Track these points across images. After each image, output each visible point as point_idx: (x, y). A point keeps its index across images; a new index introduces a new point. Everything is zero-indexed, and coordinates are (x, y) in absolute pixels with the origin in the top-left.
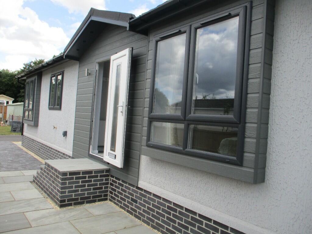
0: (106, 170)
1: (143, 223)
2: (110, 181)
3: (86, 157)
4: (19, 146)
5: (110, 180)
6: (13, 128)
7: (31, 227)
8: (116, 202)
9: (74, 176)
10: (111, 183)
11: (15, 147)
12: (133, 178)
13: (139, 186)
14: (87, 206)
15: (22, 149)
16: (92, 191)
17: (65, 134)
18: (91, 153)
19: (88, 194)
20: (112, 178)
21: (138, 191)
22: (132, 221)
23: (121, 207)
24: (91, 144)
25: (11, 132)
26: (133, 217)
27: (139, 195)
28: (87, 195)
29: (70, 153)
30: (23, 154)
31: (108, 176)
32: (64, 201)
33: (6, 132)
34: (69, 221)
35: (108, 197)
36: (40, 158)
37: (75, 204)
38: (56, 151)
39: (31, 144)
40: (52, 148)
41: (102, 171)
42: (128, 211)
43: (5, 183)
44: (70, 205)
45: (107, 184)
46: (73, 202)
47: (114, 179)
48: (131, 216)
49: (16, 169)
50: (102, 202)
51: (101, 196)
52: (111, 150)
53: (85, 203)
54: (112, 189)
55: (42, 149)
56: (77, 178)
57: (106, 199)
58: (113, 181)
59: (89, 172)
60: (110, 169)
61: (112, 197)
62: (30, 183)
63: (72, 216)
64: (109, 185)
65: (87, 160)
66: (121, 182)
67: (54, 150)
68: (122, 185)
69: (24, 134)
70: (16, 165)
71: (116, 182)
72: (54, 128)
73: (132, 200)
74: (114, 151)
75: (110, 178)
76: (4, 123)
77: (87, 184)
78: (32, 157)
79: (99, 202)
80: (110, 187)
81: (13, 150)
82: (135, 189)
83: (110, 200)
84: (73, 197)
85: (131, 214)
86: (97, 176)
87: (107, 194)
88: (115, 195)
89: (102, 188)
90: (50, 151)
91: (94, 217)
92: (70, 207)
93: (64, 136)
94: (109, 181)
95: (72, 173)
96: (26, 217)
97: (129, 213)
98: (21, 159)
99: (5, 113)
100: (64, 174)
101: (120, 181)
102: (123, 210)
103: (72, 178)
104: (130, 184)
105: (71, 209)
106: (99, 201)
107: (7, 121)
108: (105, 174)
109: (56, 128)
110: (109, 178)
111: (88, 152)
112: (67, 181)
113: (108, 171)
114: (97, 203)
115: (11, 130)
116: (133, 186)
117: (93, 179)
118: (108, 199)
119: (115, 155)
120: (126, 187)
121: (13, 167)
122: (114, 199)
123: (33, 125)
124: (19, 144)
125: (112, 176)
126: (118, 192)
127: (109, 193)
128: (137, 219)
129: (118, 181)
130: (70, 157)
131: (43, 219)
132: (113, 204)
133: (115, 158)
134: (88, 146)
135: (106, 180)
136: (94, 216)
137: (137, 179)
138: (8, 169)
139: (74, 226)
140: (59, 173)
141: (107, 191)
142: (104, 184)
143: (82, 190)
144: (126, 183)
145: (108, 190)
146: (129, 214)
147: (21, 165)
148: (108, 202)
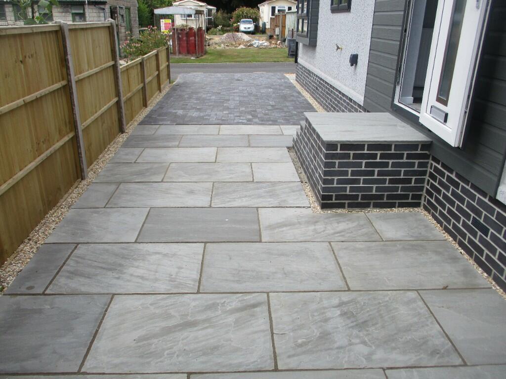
0: (422, 145)
1: (494, 283)
2: (431, 168)
3: (387, 111)
4: (292, 81)
5: (429, 166)
6: (291, 50)
7: (260, 242)
8: (437, 215)
9: (352, 152)
10: (430, 173)
11: (285, 82)
12: (485, 173)
13: (499, 197)
14: (374, 213)
15: (295, 87)
16: (387, 185)
17: (354, 60)
18: (396, 102)
19: (378, 189)
20: (434, 164)
21: (495, 209)
22: (466, 272)
23: (447, 230)
24: (398, 83)
25: (288, 57)
26: (471, 262)
27: (494, 219)
28: (376, 191)
29: (360, 98)
30: (293, 96)
31: (426, 157)
32: (330, 197)
33: (281, 57)
34: (330, 243)
35: (422, 202)
36: (317, 103)
37: (351, 206)
38: (340, 92)
39: (306, 77)
40: (334, 88)
41: (411, 145)
42: (461, 244)
43: (249, 146)
44: (342, 206)
45: (424, 173)
46: (347, 202)
47: (439, 167)
48: (466, 256)
49: (274, 122)
50: (406, 211)
51: (406, 197)
52: (438, 100)
53: (372, 206)
54: (433, 186)
55: (320, 87)
56: (356, 156)
57: (417, 205)
58: (436, 169)
59: (384, 146)
60: (432, 142)
61: (429, 202)
62: (286, 150)
63: (338, 233)
64: (427, 178)
66: (453, 176)
67: (337, 90)
68: (456, 185)
69: (299, 60)
70: (276, 115)
71: (443, 175)
72: (338, 48)
73: (475, 222)
74: (445, 103)
75: (431, 161)
76: (281, 43)
77: (376, 170)
78: (306, 100)
79: (400, 209)
80: (429, 181)
81: (282, 88)
82: (486, 200)
83: (426, 209)
84: (348, 193)
85: (470, 253)
86: (401, 156)
87: (421, 195)
88: (437, 200)
89: (409, 181)
90: (332, 91)
91: (382, 243)
92: (340, 211)
93: (352, 65)
94: (427, 167)
95: (346, 146)
96: (258, 219)
97: (462, 249)
98: (288, 104)
99: (284, 27)
100: (331, 146)
101: (452, 174)
102: (451, 239)
103: (347, 156)
104: (474, 187)
105: (340, 215)
106: (402, 205)
107: (284, 41)
108: (419, 152)
109: (342, 49)
110: (428, 162)
111: (391, 99)
112: (337, 161)
113: (426, 146)
114: (396, 210)
115: (289, 54)
116: (484, 194)
117: (391, 161)
118: (422, 204)
119: (446, 115)
120: (464, 190)
121: (272, 119)
122: (435, 209)
123: (308, 44)
124: (292, 78)
125: (435, 159)
126: (445, 197)
127: (424, 193)
128: (480, 270)
129: (447, 173)
130: (359, 106)
131: (284, 229)
132: (431, 218)
133: (445, 121)
134: (393, 86)
135: (420, 165)
136: (383, 241)
137: (496, 179)
138: (263, 122)
139: (335, 256)
140: (323, 142)
141: (421, 189)
142: (414, 173)
143: (365, 182)
144: (467, 182)
145: (423, 187)
146: (462, 251)
147: (283, 115)
148: (421, 212)
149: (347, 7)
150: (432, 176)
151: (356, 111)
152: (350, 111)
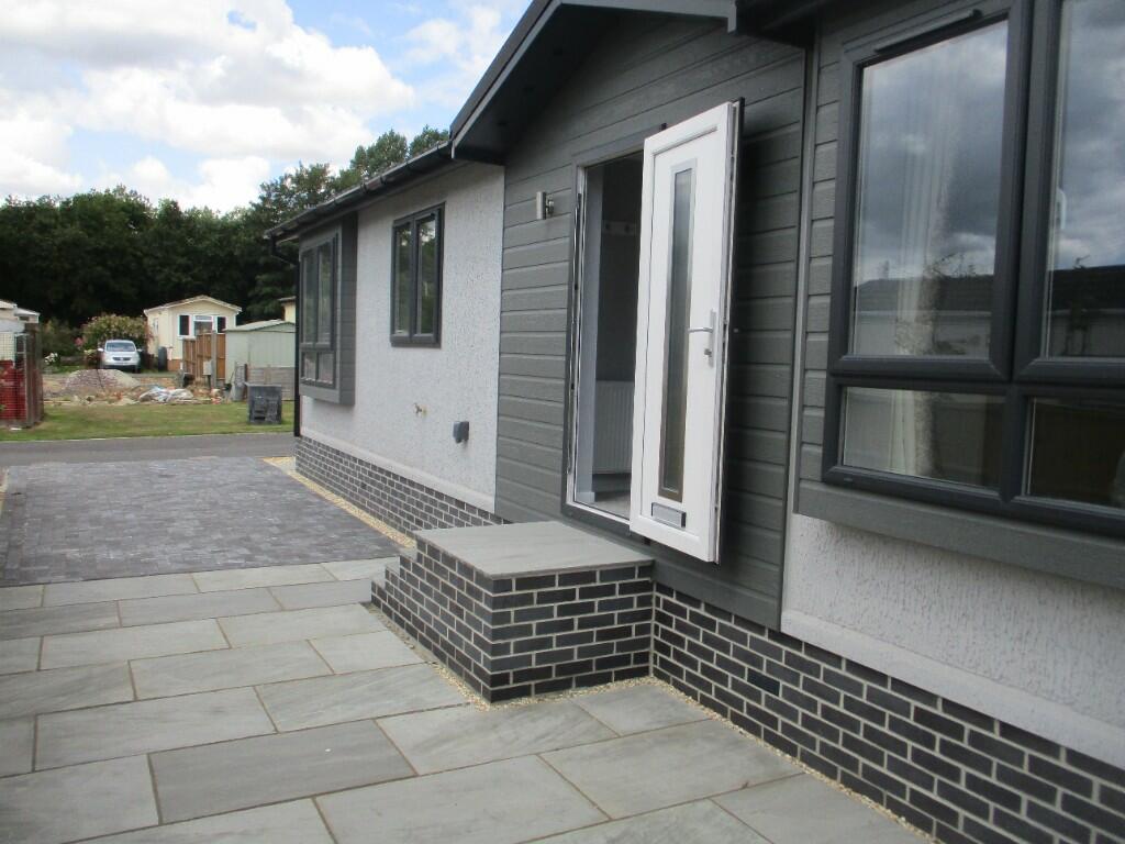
0: (640, 568)
1: (804, 765)
2: (658, 605)
3: (555, 518)
4: (289, 473)
5: (654, 601)
6: (257, 408)
7: (416, 775)
8: (684, 682)
9: (535, 592)
10: (658, 613)
11: (277, 477)
12: (756, 597)
13: (785, 629)
14: (580, 695)
15: (302, 485)
16: (595, 643)
17: (462, 433)
18: (570, 502)
19: (582, 652)
20: (662, 597)
21: (781, 650)
22: (762, 759)
23: (705, 702)
24: (570, 470)
25: (249, 423)
26: (761, 743)
27: (783, 664)
28: (579, 657)
29: (487, 502)
30: (311, 503)
31: (646, 587)
32: (504, 679)
33: (232, 424)
34: (537, 754)
35: (651, 665)
36: (367, 515)
37: (541, 689)
38: (430, 491)
39: (331, 466)
40: (412, 483)
41: (624, 571)
42: (737, 720)
43: (282, 610)
44: (524, 692)
45: (647, 615)
46: (533, 683)
47: (673, 600)
48: (751, 737)
49: (305, 559)
50: (630, 684)
51: (625, 660)
52: (662, 493)
53: (574, 685)
54: (666, 634)
55: (373, 483)
56: (543, 598)
57: (643, 672)
58: (668, 605)
59: (584, 576)
60: (653, 562)
61: (664, 663)
62: (364, 610)
63: (543, 737)
64: (653, 622)
65: (558, 528)
66: (702, 611)
67: (421, 487)
68: (710, 624)
69: (304, 430)
70: (297, 543)
71: (682, 612)
72: (419, 410)
73: (754, 677)
74: (679, 498)
75: (656, 594)
76: (221, 393)
77: (576, 618)
78: (343, 510)
79: (619, 682)
80: (657, 627)
81: (275, 488)
82: (765, 638)
83: (659, 675)
84: (534, 666)
85: (754, 730)
86: (610, 590)
87: (648, 653)
88: (679, 656)
89: (627, 632)
90: (407, 491)
91: (620, 740)
92: (524, 701)
93: (459, 441)
94: (651, 604)
95: (526, 581)
96: (389, 739)
97: (741, 726)
98: (311, 520)
99: (221, 360)
100: (501, 583)
101: (698, 607)
102: (718, 716)
103: (527, 599)
104: (740, 621)
105: (528, 708)
106: (621, 676)
107: (229, 387)
108: (636, 580)
109: (425, 412)
110: (651, 597)
111: (559, 499)
112: (512, 610)
113: (647, 569)
114: (614, 686)
115: (250, 417)
116: (760, 629)
117: (597, 601)
118: (651, 669)
119: (684, 515)
120: (723, 630)
121: (294, 552)
122: (678, 672)
123: (337, 401)
124: (287, 465)
125: (664, 589)
126: (693, 647)
127: (652, 649)
128: (778, 752)
129: (689, 608)
130: (484, 513)
131: (445, 747)
132: (672, 688)
133: (684, 524)
134: (560, 476)
135: (642, 601)
136: (619, 737)
137: (775, 603)
138: (282, 559)
139: (559, 774)
140: (482, 579)
141: (646, 643)
142: (634, 617)
143: (561, 641)
144: (726, 615)
145: (649, 639)
146: (741, 730)
147: (315, 542)
148: (651, 680)
149: (433, 340)
150: (661, 618)
151: (476, 522)
152: (460, 524)
